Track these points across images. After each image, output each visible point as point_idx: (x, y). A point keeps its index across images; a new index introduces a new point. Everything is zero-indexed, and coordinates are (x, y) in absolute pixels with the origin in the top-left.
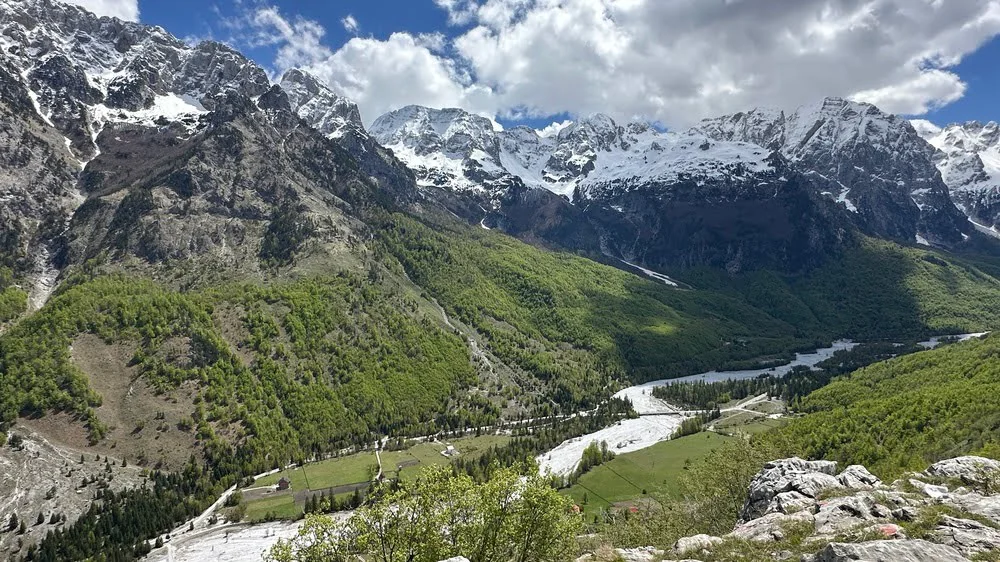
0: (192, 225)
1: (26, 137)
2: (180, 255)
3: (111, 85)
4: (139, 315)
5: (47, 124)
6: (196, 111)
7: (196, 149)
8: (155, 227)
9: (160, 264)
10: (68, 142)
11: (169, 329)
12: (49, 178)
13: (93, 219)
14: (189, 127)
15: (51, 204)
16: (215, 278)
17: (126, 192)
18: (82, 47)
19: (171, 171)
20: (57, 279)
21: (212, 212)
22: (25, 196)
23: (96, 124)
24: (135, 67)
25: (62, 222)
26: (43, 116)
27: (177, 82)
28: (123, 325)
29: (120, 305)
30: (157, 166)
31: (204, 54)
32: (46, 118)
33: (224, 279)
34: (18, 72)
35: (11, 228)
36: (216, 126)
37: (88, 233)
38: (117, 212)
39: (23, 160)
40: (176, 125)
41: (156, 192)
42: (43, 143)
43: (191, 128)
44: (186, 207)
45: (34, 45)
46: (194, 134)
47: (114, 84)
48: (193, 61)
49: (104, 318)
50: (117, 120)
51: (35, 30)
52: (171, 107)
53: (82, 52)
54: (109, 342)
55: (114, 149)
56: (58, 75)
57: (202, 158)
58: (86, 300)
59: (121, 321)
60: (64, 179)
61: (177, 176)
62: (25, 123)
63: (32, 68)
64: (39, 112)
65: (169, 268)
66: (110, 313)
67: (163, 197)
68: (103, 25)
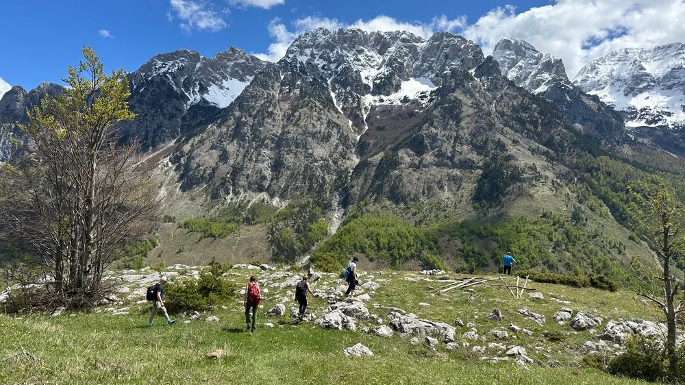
0: (423, 176)
1: (329, 122)
2: (416, 199)
3: (375, 80)
4: (389, 242)
5: (340, 113)
6: (428, 88)
7: (428, 118)
8: (399, 177)
9: (402, 205)
10: (350, 123)
11: (408, 254)
12: (341, 148)
13: (363, 174)
14: (423, 102)
15: (341, 165)
16: (439, 216)
17: (382, 154)
18: (359, 56)
19: (412, 135)
20: (343, 215)
21: (438, 165)
22: (328, 161)
23: (366, 108)
24: (389, 64)
25: (346, 177)
26: (338, 107)
27: (417, 68)
28: (379, 249)
29: (378, 234)
30: (402, 134)
31: (435, 43)
32: (339, 109)
33: (446, 217)
34: (326, 81)
35: (321, 182)
36: (442, 98)
37: (360, 184)
38: (377, 168)
39: (327, 138)
40: (415, 102)
41: (401, 153)
42: (337, 126)
43: (425, 101)
44: (420, 162)
45: (334, 62)
46: (426, 107)
47: (376, 79)
48: (427, 50)
49: (368, 243)
50: (378, 104)
51: (335, 52)
52: (412, 88)
53: (359, 60)
54: (371, 260)
55: (376, 124)
56: (346, 79)
57: (432, 124)
58: (359, 230)
59: (378, 245)
60: (348, 148)
61: (415, 139)
62: (329, 114)
63: (333, 77)
64: (336, 106)
65: (408, 208)
66: (372, 239)
67: (405, 156)
68: (372, 38)
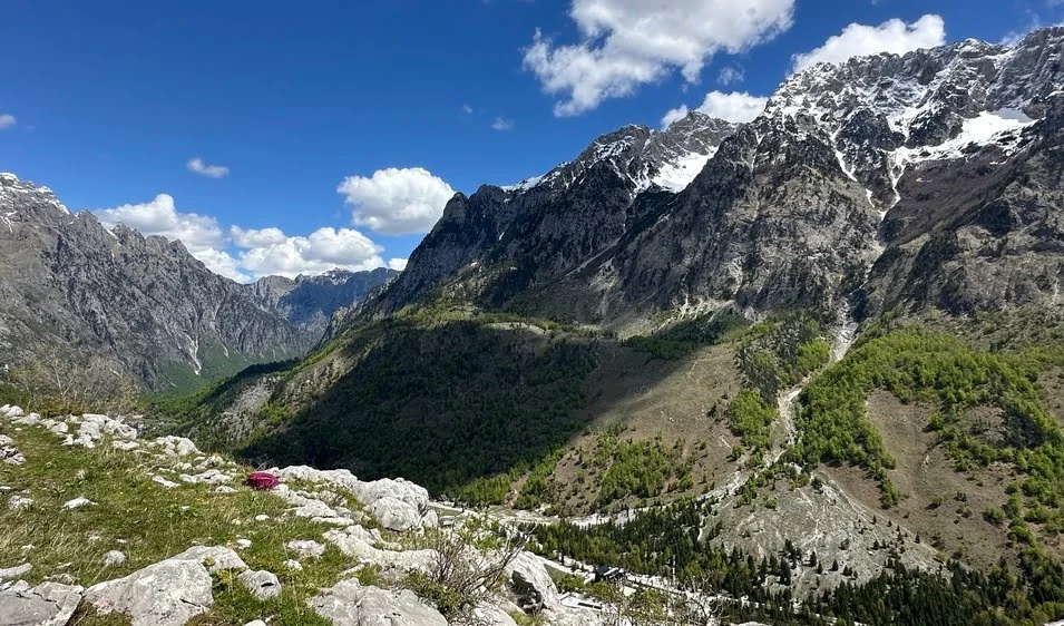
0: (1009, 268)
1: (833, 196)
2: (992, 306)
3: (913, 124)
4: (938, 375)
5: (851, 180)
6: (1016, 124)
7: (1018, 171)
8: (960, 274)
9: (964, 317)
10: (869, 193)
11: (975, 396)
12: (852, 231)
13: (892, 269)
14: (1006, 147)
15: (852, 258)
16: (1041, 335)
17: (926, 237)
18: (885, 93)
19: (984, 203)
20: (856, 332)
21: (1037, 249)
22: (831, 253)
23: (897, 170)
24: (941, 95)
25: (862, 275)
26: (847, 173)
27: (993, 95)
28: (919, 385)
29: (918, 363)
30: (964, 202)
31: (1030, 50)
32: (850, 175)
33: (1055, 337)
34: (828, 136)
35: (819, 283)
36: (1046, 137)
37: (886, 284)
38: (917, 260)
39: (829, 219)
40: (990, 149)
41: (961, 234)
42: (845, 199)
43: (1011, 147)
44: (1000, 247)
45: (841, 108)
46: (1013, 154)
47: (916, 122)
48: (1015, 63)
49: (899, 375)
50: (918, 160)
51: (843, 92)
52: (983, 129)
53: (885, 98)
54: (904, 402)
55: (914, 193)
56: (861, 130)
57: (1025, 182)
58: (882, 354)
59: (917, 379)
60: (864, 232)
61: (991, 210)
62: (832, 183)
63: (839, 129)
64: (844, 170)
65: (977, 322)
66: (906, 370)
67: (971, 238)
68: (906, 62)
